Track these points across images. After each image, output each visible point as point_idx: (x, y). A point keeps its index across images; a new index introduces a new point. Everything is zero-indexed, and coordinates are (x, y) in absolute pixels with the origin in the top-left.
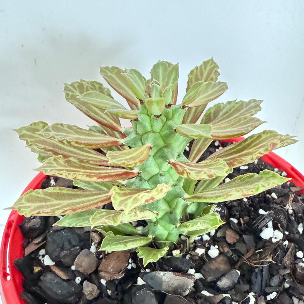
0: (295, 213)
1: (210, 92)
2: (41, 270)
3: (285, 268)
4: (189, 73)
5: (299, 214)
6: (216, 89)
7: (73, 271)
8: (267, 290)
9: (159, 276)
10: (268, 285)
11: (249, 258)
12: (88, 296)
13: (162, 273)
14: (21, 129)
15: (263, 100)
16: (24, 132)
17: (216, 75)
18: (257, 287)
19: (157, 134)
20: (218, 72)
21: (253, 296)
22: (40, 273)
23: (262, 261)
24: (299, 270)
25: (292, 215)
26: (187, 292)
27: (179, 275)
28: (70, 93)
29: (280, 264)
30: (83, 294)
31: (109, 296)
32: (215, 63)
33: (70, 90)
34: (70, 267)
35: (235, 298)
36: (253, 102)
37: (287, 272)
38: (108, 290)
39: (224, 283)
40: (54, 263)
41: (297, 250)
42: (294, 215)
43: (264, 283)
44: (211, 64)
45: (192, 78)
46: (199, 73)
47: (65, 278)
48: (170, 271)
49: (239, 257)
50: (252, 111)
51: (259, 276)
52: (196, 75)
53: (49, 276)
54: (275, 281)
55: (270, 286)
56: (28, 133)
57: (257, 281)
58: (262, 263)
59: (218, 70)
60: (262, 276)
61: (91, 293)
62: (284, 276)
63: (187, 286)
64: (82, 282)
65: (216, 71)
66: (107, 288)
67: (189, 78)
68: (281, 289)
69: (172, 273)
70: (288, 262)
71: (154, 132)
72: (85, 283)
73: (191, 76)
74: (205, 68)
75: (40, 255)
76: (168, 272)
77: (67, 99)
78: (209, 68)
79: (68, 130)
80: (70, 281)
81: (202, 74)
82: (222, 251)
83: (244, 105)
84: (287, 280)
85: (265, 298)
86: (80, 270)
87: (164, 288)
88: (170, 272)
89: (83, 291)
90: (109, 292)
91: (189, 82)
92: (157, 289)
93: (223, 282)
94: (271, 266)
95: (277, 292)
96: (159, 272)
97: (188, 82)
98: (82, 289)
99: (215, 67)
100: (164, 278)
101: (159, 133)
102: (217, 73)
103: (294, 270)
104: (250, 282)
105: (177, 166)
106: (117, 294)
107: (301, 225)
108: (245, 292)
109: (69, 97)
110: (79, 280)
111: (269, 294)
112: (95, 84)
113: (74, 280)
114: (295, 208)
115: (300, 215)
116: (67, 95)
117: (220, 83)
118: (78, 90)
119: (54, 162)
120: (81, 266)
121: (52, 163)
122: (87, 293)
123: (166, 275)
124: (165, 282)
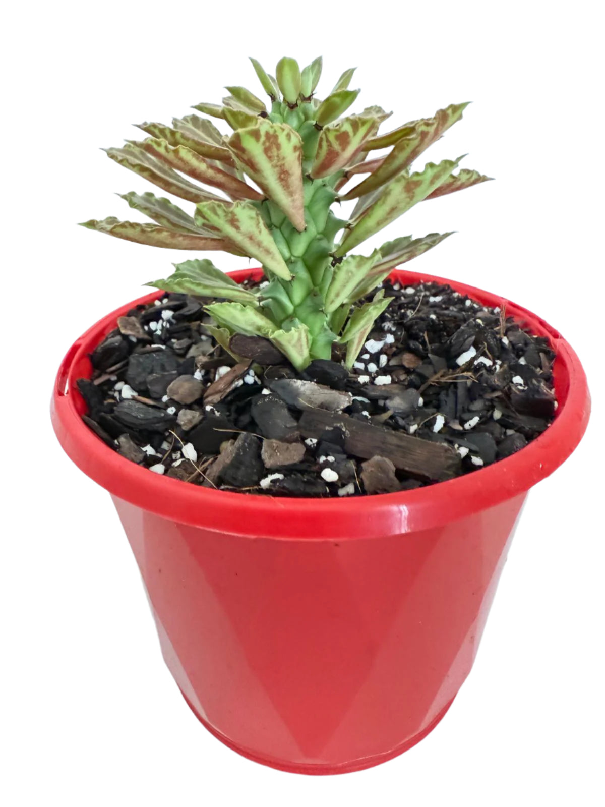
0: (513, 345)
3: (494, 389)
5: (518, 345)
7: (165, 402)
8: (465, 416)
9: (295, 385)
10: (466, 410)
12: (185, 425)
13: (299, 383)
18: (447, 409)
25: (507, 345)
27: (325, 389)
29: (485, 385)
30: (178, 424)
34: (160, 398)
37: (496, 396)
39: (398, 402)
40: (136, 394)
41: (513, 375)
42: (511, 347)
43: (459, 407)
47: (152, 403)
48: (312, 381)
51: (451, 395)
53: (128, 403)
54: (478, 405)
55: (470, 411)
58: (456, 378)
60: (456, 395)
61: (190, 421)
62: (492, 400)
63: (339, 404)
64: (176, 412)
68: (487, 416)
69: (316, 384)
70: (498, 384)
72: (182, 412)
75: (115, 391)
76: (309, 382)
82: (397, 380)
86: (175, 397)
87: (302, 402)
88: (313, 383)
89: (177, 421)
90: (217, 414)
92: (290, 402)
93: (395, 402)
95: (480, 417)
96: (295, 380)
98: (177, 419)
100: (302, 389)
103: (508, 394)
104: (437, 405)
106: (229, 415)
107: (522, 359)
110: (172, 411)
111: (466, 421)
113: (165, 409)
114: (512, 339)
115: (520, 345)
120: (177, 394)
122: (182, 423)
123: (306, 386)
124: (304, 394)
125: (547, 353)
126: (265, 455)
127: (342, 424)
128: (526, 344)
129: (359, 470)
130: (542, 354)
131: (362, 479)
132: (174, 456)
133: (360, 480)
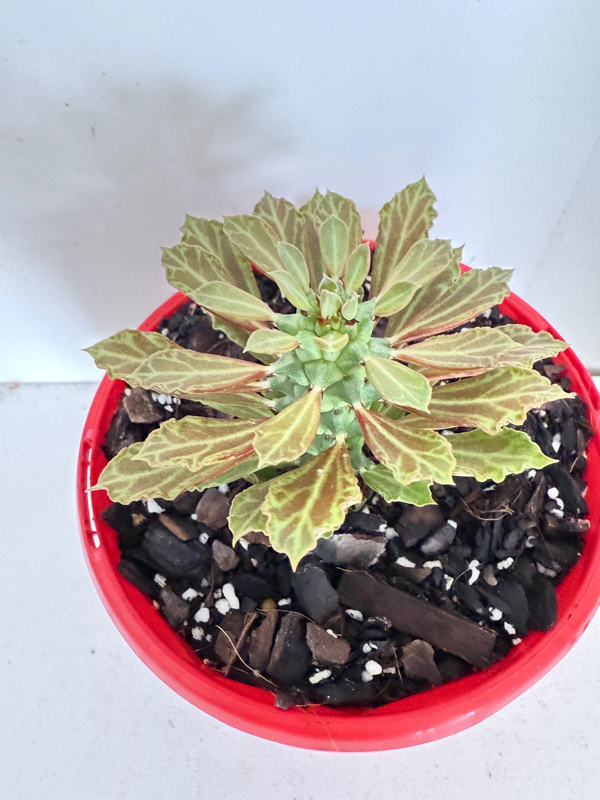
0: (549, 418)
1: (422, 265)
2: (144, 520)
3: (528, 519)
4: (382, 207)
5: (556, 418)
6: (431, 258)
7: (195, 522)
9: (332, 541)
10: (500, 547)
11: (472, 503)
12: (221, 565)
13: (336, 537)
14: (97, 347)
15: (513, 270)
16: (103, 352)
17: (431, 216)
18: (483, 553)
19: (331, 366)
20: (434, 211)
21: (477, 568)
22: (145, 526)
23: (493, 511)
24: (550, 524)
25: (543, 419)
26: (375, 561)
27: (362, 538)
28: (174, 269)
29: (521, 514)
30: (214, 561)
31: (254, 570)
32: (429, 191)
33: (173, 262)
34: (189, 515)
35: (448, 568)
36: (497, 274)
37: (531, 526)
38: (252, 560)
39: (433, 545)
40: (164, 510)
41: (549, 486)
42: (547, 420)
43: (494, 544)
44: (422, 192)
45: (386, 219)
46: (399, 209)
47: (184, 538)
48: (348, 533)
49: (456, 499)
50: (493, 295)
51: (487, 535)
52: (395, 213)
53: (159, 535)
54: (512, 539)
55: (504, 548)
56: (110, 354)
57: (483, 542)
58: (494, 515)
59: (435, 206)
60: (492, 535)
61: (226, 560)
62: (526, 531)
63: (375, 553)
64: (210, 542)
65: (431, 209)
66: (252, 556)
67: (382, 217)
68: (520, 552)
69: (352, 536)
70: (533, 510)
71: (325, 361)
72: (215, 543)
73: (384, 214)
74: (411, 198)
76: (345, 534)
77: (169, 280)
78: (417, 198)
79: (179, 362)
80: (193, 542)
81: (404, 212)
83: (480, 280)
84: (530, 538)
85: (495, 567)
86: (205, 522)
87: (339, 557)
88: (349, 535)
89: (213, 557)
90: (254, 562)
91: (382, 226)
92: (328, 561)
93: (430, 545)
94: (507, 517)
95: (514, 558)
97: (380, 227)
98: (211, 553)
99: (429, 197)
100: (339, 544)
101: (335, 362)
102: (432, 213)
103: (542, 523)
104: (473, 545)
105: (367, 427)
106: (267, 566)
107: (557, 437)
108: (465, 558)
109: (173, 276)
110: (205, 538)
111: (500, 560)
112: (212, 225)
113: (198, 539)
115: (558, 419)
116: (169, 272)
117: (438, 243)
118: (185, 259)
119: (163, 437)
120: (207, 517)
121: (160, 439)
122: (219, 562)
123: (342, 539)
124: (341, 549)
125: (584, 430)
126: (311, 643)
127: (385, 618)
128: (565, 417)
129: (400, 653)
130: (579, 432)
131: (402, 663)
132: (216, 596)
133: (401, 664)
